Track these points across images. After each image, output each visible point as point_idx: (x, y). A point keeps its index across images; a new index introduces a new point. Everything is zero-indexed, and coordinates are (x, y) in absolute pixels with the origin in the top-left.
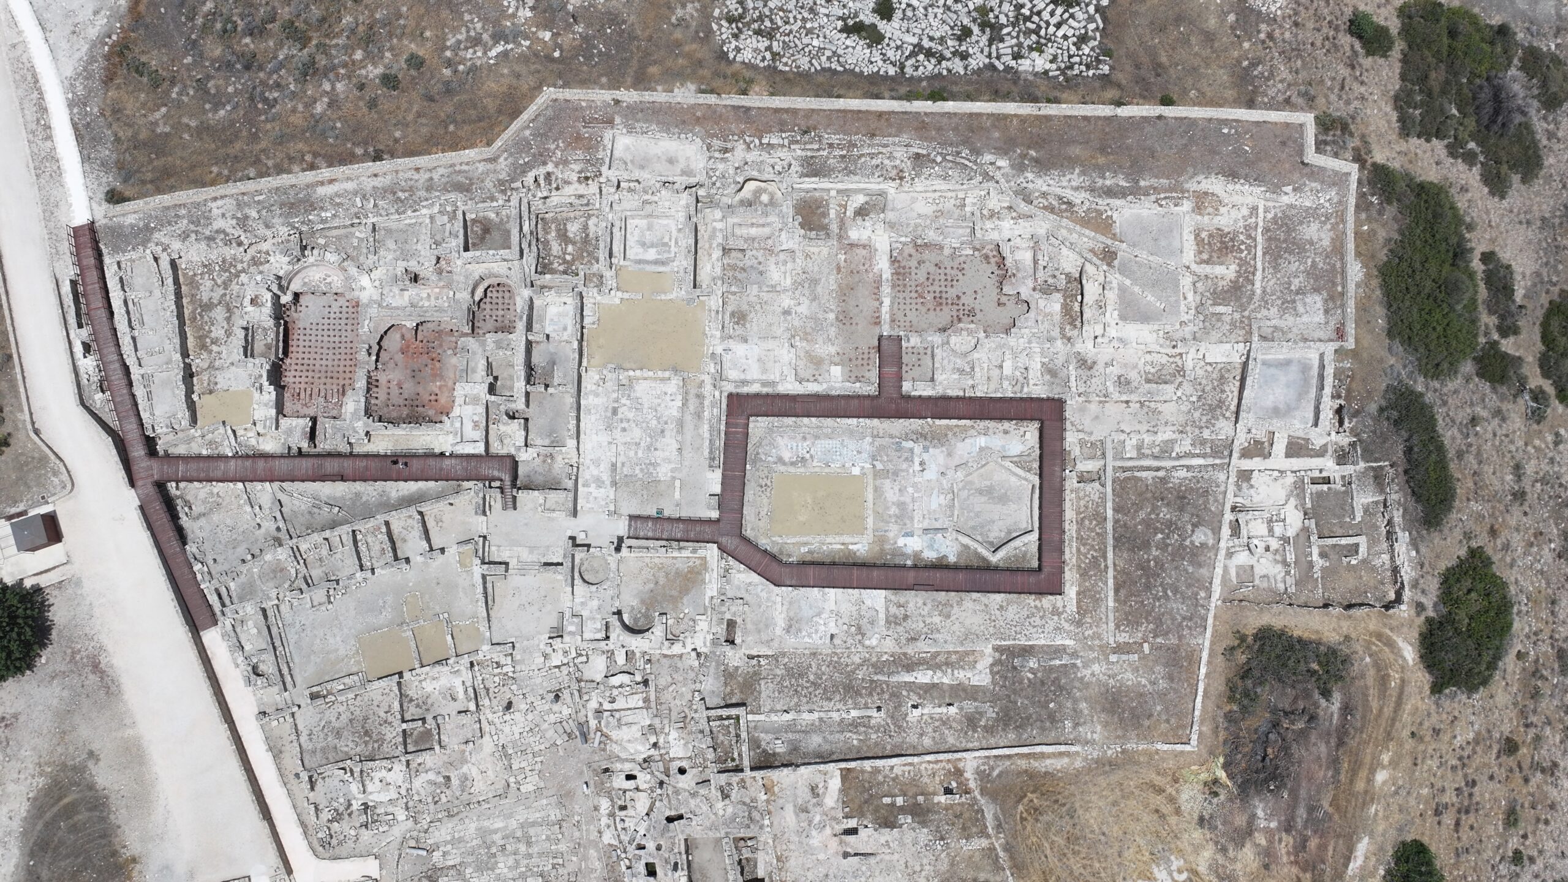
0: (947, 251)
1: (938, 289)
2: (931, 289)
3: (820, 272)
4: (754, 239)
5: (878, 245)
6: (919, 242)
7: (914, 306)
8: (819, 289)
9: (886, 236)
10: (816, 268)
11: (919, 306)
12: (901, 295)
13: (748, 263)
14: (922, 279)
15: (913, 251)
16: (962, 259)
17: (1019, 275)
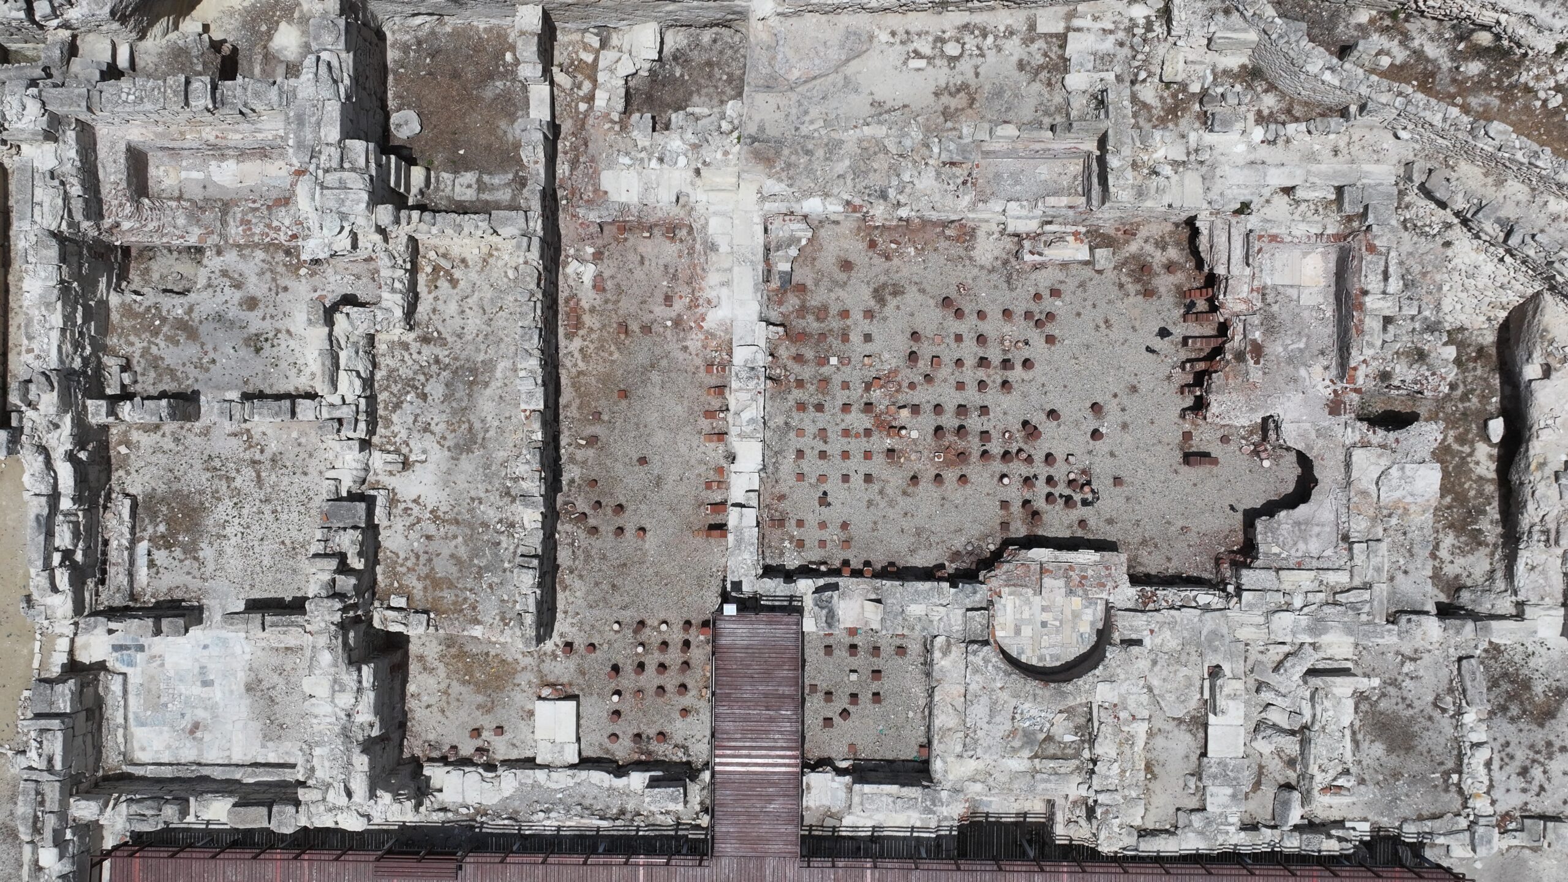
0: (987, 250)
1: (951, 399)
2: (924, 396)
3: (490, 338)
4: (226, 207)
5: (716, 228)
6: (879, 212)
7: (857, 466)
8: (486, 406)
9: (748, 195)
10: (474, 323)
11: (878, 466)
12: (809, 421)
13: (205, 302)
14: (891, 360)
15: (856, 249)
16: (1044, 280)
17: (1275, 349)
